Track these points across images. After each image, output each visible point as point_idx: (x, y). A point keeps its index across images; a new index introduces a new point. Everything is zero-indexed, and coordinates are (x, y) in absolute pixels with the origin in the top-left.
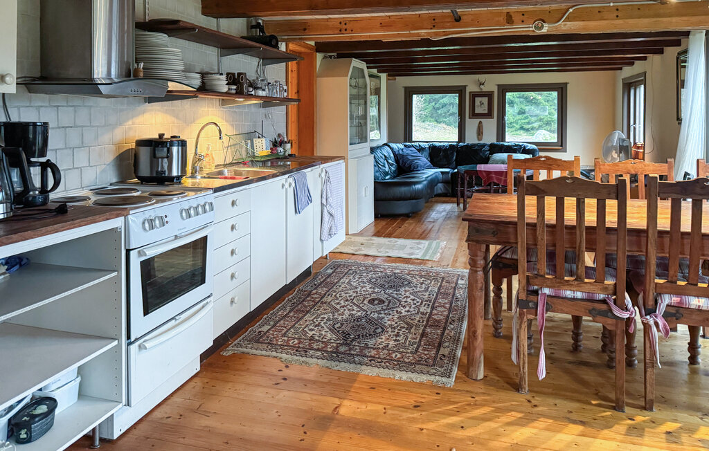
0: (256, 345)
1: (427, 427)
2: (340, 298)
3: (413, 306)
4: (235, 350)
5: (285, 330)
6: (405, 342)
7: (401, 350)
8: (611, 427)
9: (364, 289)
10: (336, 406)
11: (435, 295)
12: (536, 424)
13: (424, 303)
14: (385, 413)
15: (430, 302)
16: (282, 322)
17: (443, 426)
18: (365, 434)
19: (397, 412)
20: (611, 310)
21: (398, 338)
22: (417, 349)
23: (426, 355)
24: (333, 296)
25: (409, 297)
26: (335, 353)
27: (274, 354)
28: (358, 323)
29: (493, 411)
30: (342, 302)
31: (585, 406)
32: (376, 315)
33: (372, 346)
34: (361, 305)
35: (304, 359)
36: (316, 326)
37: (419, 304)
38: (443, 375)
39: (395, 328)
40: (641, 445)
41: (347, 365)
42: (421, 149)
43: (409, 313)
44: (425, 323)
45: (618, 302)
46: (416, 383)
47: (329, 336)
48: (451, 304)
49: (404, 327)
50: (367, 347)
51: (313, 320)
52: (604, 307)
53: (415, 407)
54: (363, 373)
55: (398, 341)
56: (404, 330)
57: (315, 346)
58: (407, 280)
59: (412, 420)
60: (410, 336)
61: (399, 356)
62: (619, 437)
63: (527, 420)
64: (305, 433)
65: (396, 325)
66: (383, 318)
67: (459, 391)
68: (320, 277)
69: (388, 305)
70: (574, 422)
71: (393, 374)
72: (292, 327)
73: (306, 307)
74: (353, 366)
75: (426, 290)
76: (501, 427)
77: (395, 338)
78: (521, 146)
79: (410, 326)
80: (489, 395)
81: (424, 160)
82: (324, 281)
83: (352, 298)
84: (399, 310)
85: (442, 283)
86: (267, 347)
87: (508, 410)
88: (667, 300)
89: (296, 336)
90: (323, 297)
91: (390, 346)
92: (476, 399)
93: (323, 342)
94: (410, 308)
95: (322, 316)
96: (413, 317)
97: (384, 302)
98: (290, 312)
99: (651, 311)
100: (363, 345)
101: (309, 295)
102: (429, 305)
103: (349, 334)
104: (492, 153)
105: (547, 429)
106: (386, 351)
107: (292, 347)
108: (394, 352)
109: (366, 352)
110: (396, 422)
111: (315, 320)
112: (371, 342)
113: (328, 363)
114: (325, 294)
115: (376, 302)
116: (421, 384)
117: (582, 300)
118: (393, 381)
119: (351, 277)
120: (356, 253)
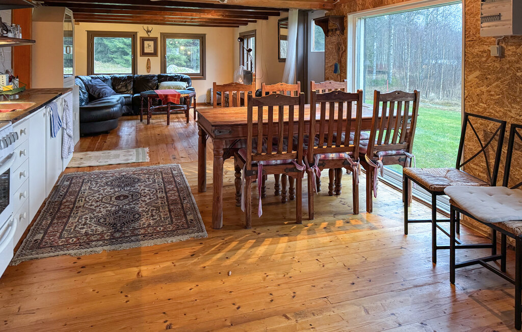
0: (40, 251)
1: (207, 265)
2: (90, 201)
3: (151, 195)
4: (22, 259)
5: (59, 234)
6: (161, 219)
7: (161, 224)
8: (300, 233)
9: (106, 191)
10: (138, 272)
11: (162, 183)
12: (265, 243)
13: (158, 191)
14: (174, 266)
15: (162, 189)
16: (51, 229)
17: (216, 261)
18: (169, 282)
19: (182, 263)
20: (295, 168)
21: (154, 218)
22: (172, 221)
23: (180, 223)
24: (83, 201)
25: (145, 189)
26: (113, 239)
27: (62, 252)
28: (118, 215)
29: (238, 244)
30: (94, 203)
31: (282, 226)
32: (128, 207)
33: (139, 227)
34: (111, 203)
35: (91, 249)
36: (84, 225)
37: (155, 192)
38: (198, 231)
39: (148, 212)
40: (317, 237)
41: (128, 244)
42: (105, 80)
43: (152, 200)
44: (166, 203)
45: (299, 162)
46: (184, 241)
47: (100, 229)
48: (177, 187)
49: (154, 210)
50: (135, 229)
51: (78, 221)
52: (292, 166)
53: (192, 255)
54: (143, 246)
55: (155, 219)
56: (155, 211)
57: (92, 238)
58: (136, 178)
59: (195, 264)
60: (162, 214)
61: (162, 228)
62: (306, 237)
63: (258, 243)
64: (126, 296)
65: (147, 210)
66: (135, 207)
67: (212, 238)
68: (62, 189)
69: (132, 198)
70: (282, 236)
71: (166, 241)
72: (63, 230)
73: (65, 213)
74: (132, 244)
75: (154, 182)
76: (248, 250)
77: (152, 218)
78: (179, 76)
79: (158, 208)
80: (231, 235)
81: (109, 89)
82: (67, 191)
83: (101, 199)
84: (143, 199)
85: (162, 175)
86: (51, 249)
87: (246, 240)
88: (320, 157)
89: (72, 236)
90: (74, 204)
91: (152, 224)
92: (226, 239)
93: (98, 234)
94: (150, 196)
95: (84, 217)
96: (156, 202)
97: (128, 197)
98: (52, 220)
99: (312, 165)
100: (131, 228)
101: (61, 204)
102: (162, 191)
103: (115, 224)
104: (160, 82)
105: (270, 244)
106: (150, 228)
107: (75, 244)
108: (157, 227)
109: (136, 232)
110: (185, 269)
111: (80, 221)
112: (136, 225)
113: (113, 247)
114: (75, 201)
115: (122, 198)
116: (187, 241)
117: (280, 164)
118: (168, 245)
119: (89, 184)
120: (80, 166)
